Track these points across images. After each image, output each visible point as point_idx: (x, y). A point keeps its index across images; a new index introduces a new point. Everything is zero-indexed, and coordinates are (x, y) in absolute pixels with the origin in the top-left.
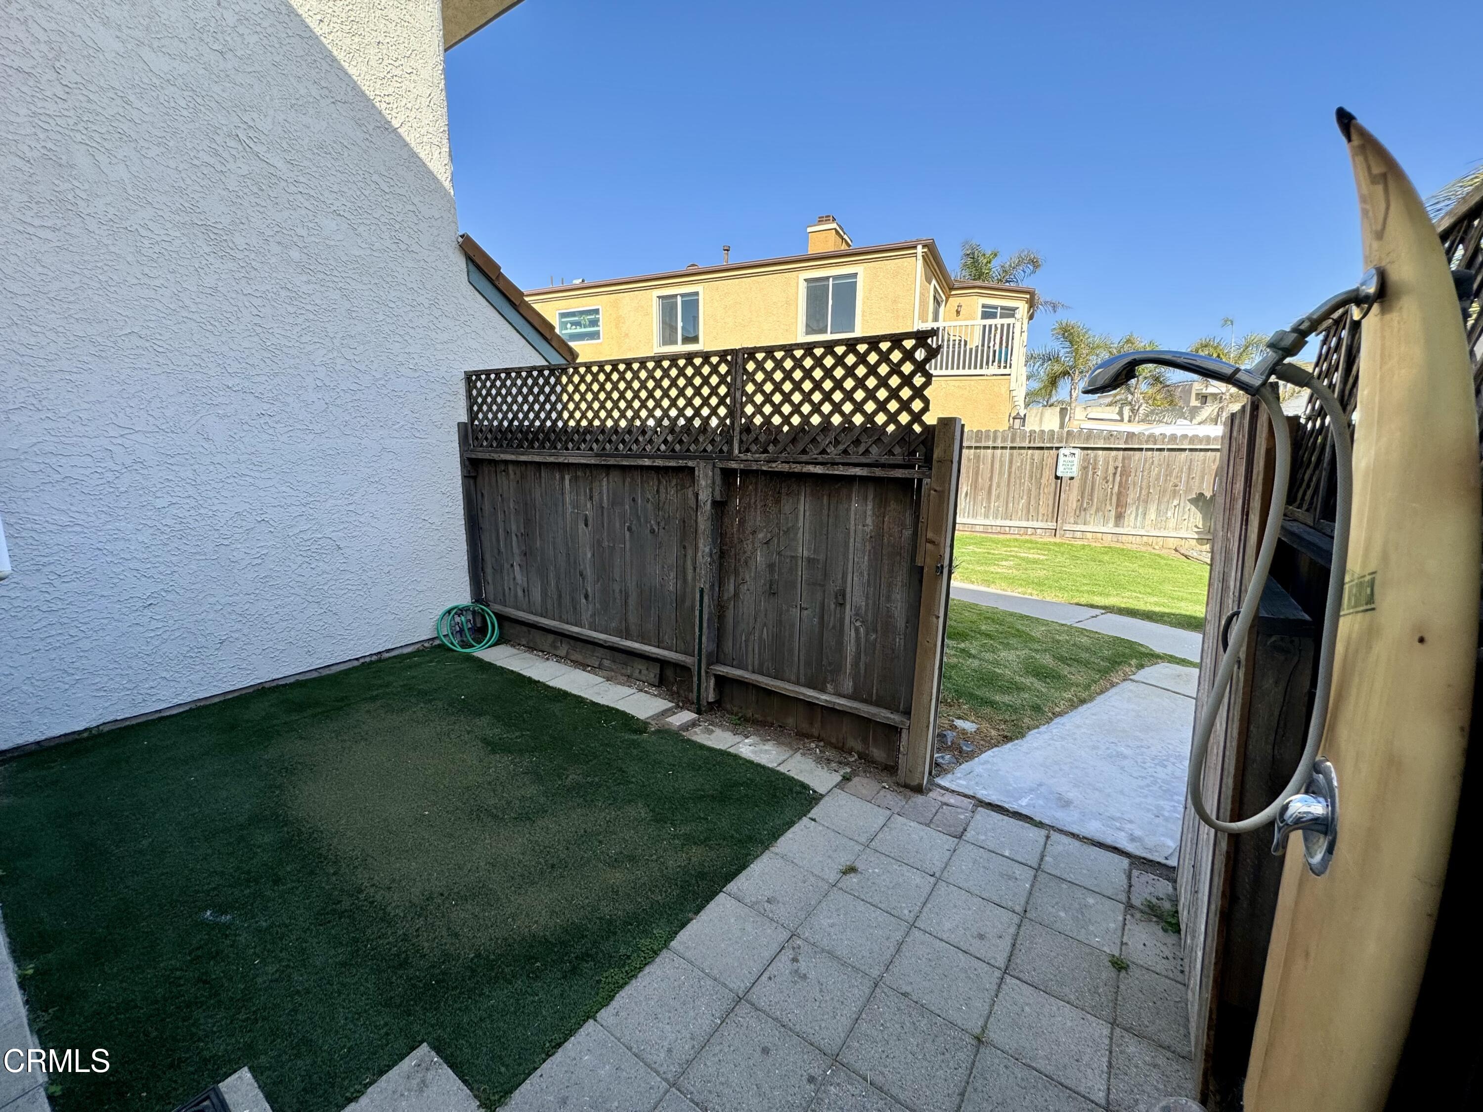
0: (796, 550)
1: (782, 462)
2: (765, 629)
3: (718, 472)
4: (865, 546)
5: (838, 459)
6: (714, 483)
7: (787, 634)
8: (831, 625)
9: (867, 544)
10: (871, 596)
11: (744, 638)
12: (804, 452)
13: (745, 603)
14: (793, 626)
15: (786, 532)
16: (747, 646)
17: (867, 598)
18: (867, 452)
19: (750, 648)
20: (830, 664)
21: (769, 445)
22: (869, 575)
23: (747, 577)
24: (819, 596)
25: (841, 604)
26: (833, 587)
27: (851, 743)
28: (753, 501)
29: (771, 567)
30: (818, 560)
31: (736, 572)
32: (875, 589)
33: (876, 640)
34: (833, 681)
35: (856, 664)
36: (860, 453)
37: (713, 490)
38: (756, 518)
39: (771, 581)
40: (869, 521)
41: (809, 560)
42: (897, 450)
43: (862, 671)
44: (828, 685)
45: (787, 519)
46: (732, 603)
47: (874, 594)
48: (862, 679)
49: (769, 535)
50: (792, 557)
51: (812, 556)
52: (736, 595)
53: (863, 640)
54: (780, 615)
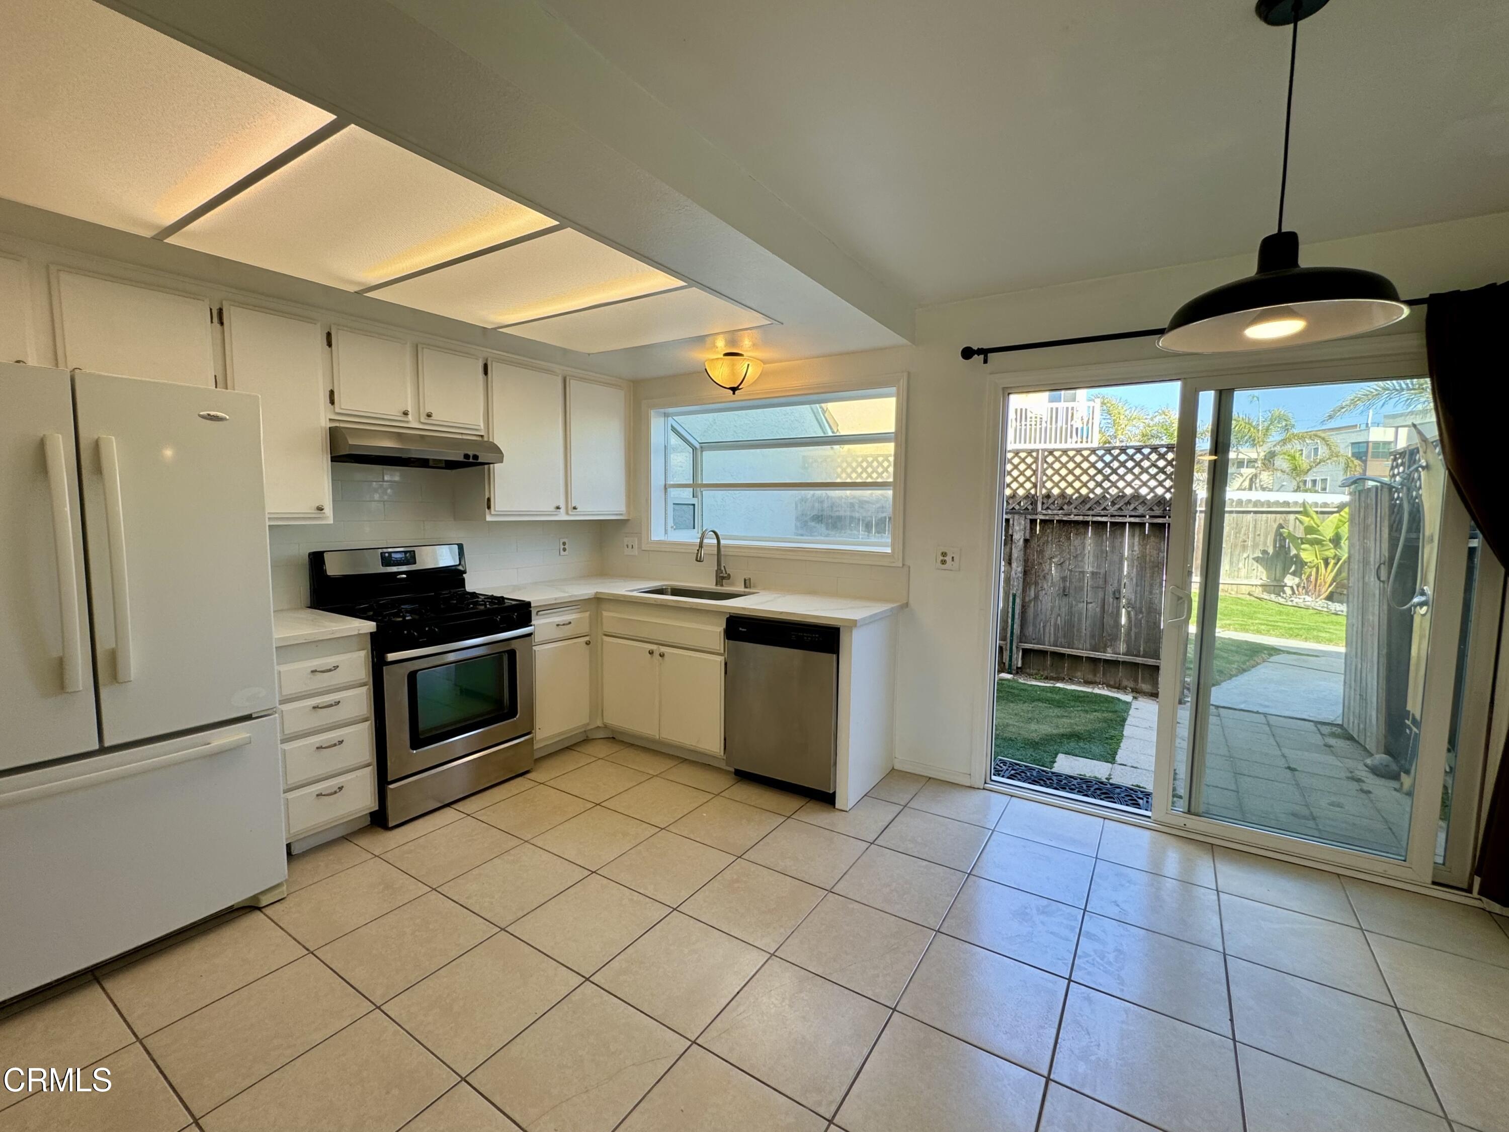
0: (1083, 567)
1: (1075, 515)
2: (1059, 618)
3: (1028, 521)
4: (1133, 563)
5: (1116, 513)
6: (1025, 528)
7: (1076, 619)
8: (1110, 611)
9: (1135, 561)
10: (1138, 592)
11: (1042, 625)
12: (1090, 509)
13: (1043, 602)
14: (1080, 614)
15: (1076, 557)
16: (1044, 630)
17: (1136, 593)
18: (1135, 509)
19: (1047, 630)
20: (1109, 635)
21: (1064, 505)
22: (1137, 580)
23: (1045, 586)
24: (1101, 594)
25: (1117, 598)
26: (1110, 589)
27: (1125, 683)
28: (1050, 539)
29: (1064, 579)
30: (1100, 573)
31: (1036, 584)
32: (1141, 588)
33: (1142, 617)
34: (1111, 646)
35: (1128, 634)
36: (1131, 509)
37: (1025, 533)
38: (1051, 549)
39: (1064, 587)
40: (1136, 548)
41: (1093, 573)
42: (1155, 508)
43: (1133, 637)
44: (1108, 649)
45: (1076, 549)
46: (1033, 603)
47: (1141, 592)
48: (1133, 642)
49: (1062, 559)
50: (1080, 572)
51: (1095, 571)
52: (1036, 597)
53: (1133, 619)
54: (1071, 607)
